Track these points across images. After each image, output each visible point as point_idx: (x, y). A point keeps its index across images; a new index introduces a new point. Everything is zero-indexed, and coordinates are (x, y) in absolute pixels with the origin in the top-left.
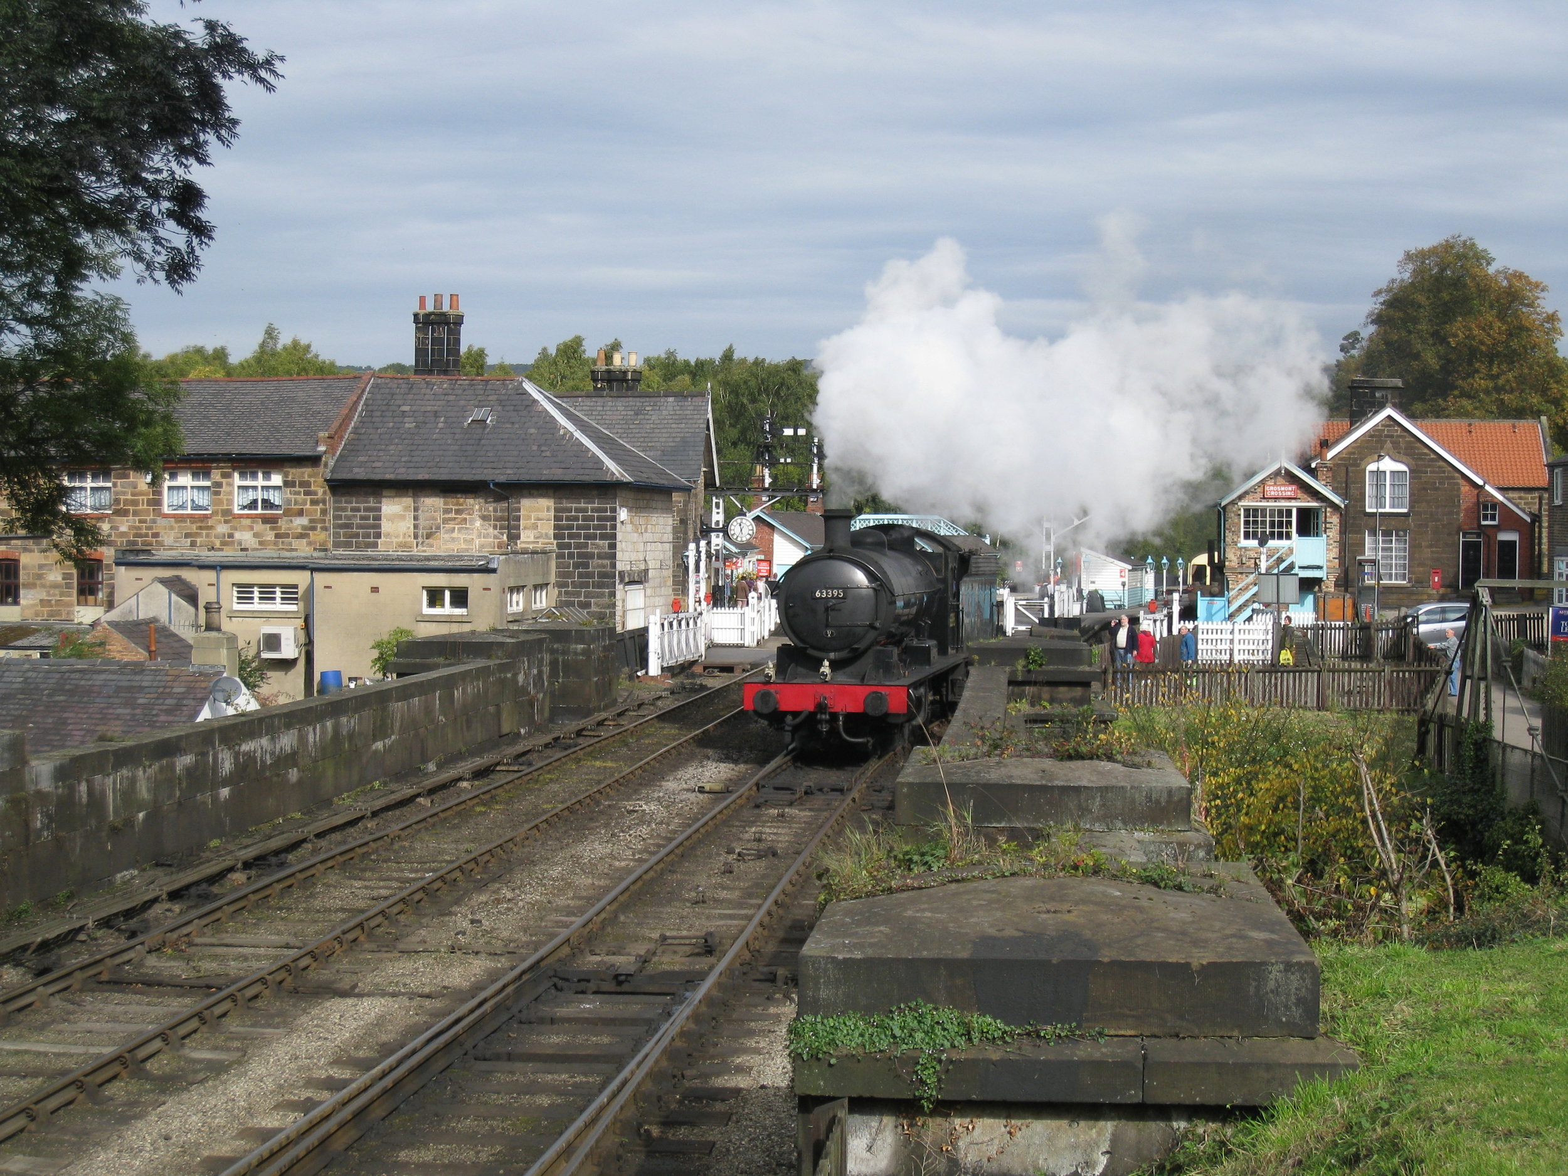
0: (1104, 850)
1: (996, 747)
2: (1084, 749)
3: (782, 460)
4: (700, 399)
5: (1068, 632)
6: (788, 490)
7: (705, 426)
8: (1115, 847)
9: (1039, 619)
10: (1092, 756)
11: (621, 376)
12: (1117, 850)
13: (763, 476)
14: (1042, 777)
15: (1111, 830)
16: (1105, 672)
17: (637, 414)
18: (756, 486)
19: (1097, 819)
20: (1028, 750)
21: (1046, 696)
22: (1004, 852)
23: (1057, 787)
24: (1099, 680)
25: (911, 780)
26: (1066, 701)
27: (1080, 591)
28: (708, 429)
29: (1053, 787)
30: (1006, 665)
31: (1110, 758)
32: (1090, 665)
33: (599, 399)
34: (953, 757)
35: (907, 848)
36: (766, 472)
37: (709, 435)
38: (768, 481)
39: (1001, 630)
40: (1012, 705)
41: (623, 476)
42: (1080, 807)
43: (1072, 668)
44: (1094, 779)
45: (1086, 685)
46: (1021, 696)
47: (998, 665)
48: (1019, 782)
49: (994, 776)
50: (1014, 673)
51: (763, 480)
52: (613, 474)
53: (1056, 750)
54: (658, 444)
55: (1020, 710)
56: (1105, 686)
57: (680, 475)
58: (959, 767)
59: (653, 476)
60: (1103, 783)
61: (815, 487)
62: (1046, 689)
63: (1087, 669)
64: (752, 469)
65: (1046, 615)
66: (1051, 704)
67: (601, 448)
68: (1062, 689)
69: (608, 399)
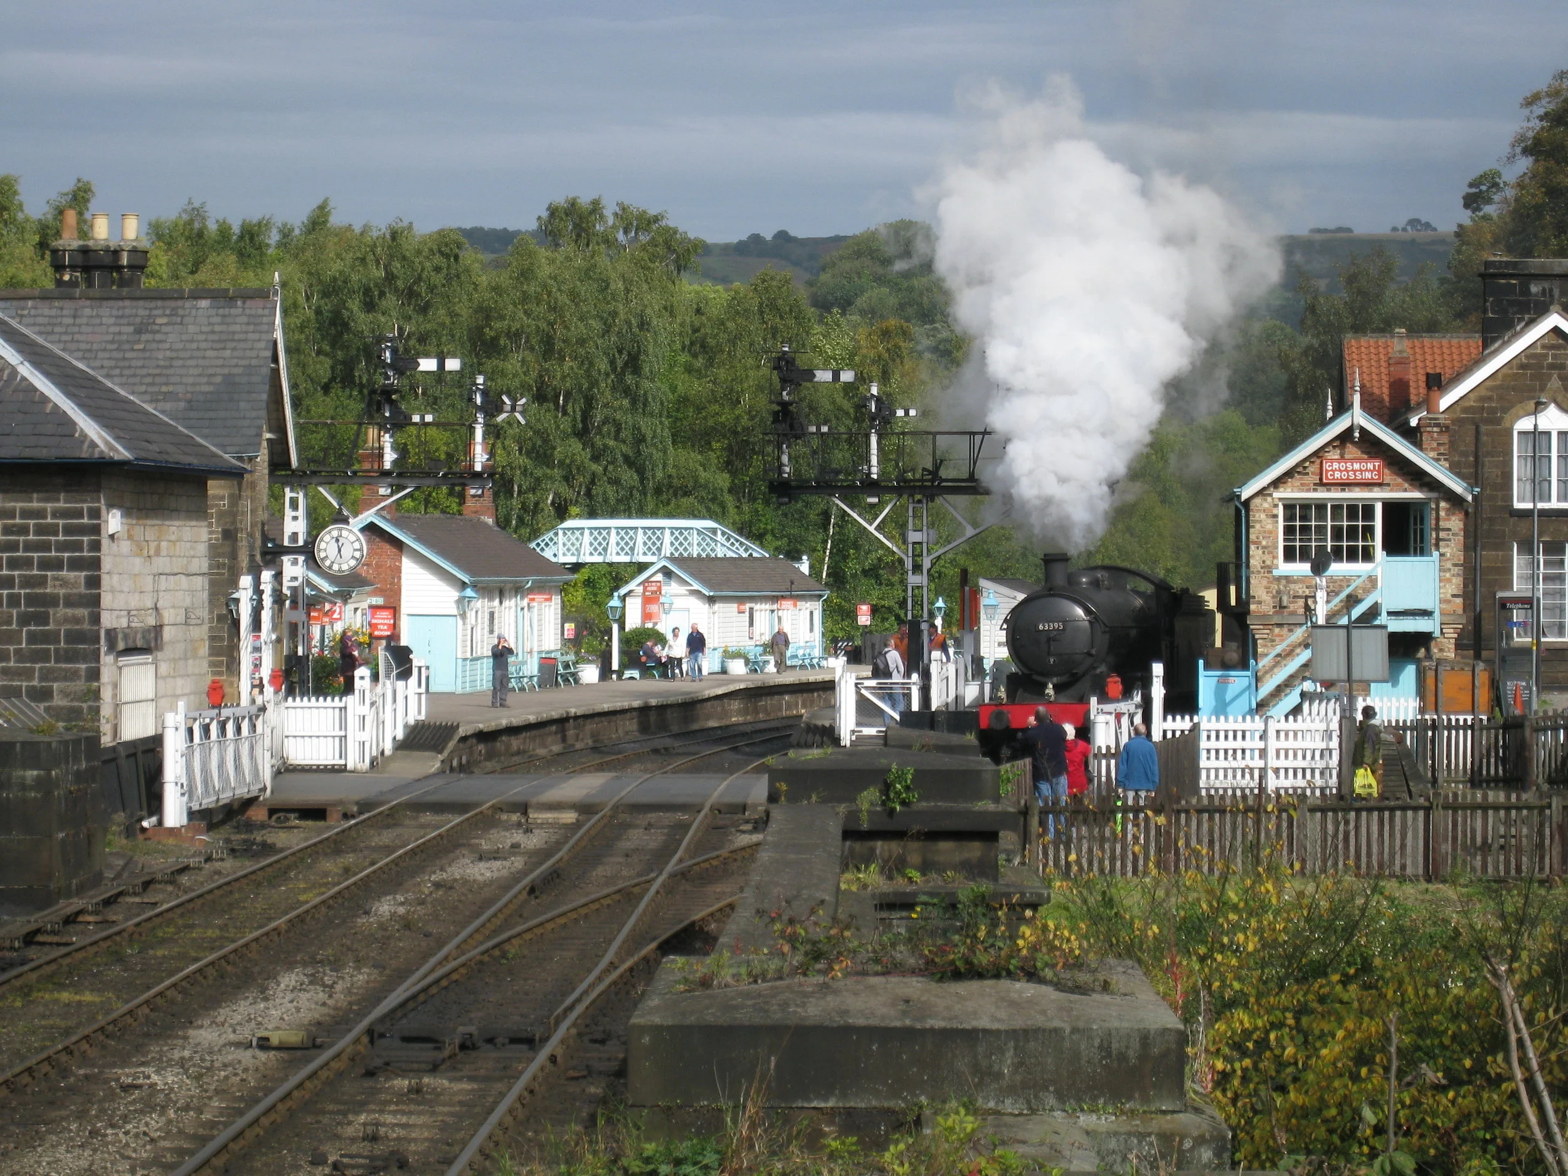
0: (1022, 1149)
1: (817, 956)
2: (983, 959)
3: (416, 418)
4: (259, 303)
5: (955, 739)
6: (428, 475)
7: (269, 354)
8: (1042, 1144)
9: (901, 714)
10: (998, 972)
11: (108, 260)
12: (1045, 1150)
13: (381, 448)
14: (904, 1013)
15: (1033, 1111)
16: (1025, 813)
17: (139, 331)
18: (367, 466)
19: (1011, 1090)
20: (877, 961)
21: (915, 858)
22: (832, 1156)
23: (932, 1030)
24: (1013, 828)
25: (657, 1020)
26: (954, 868)
27: (978, 661)
28: (275, 359)
29: (924, 1032)
30: (840, 800)
31: (1032, 975)
32: (997, 799)
33: (67, 304)
34: (736, 977)
35: (650, 1148)
36: (387, 439)
37: (276, 372)
38: (389, 457)
39: (830, 735)
40: (848, 876)
41: (112, 448)
42: (976, 1069)
43: (962, 806)
44: (1002, 1014)
45: (990, 836)
46: (868, 859)
47: (824, 801)
48: (861, 1022)
49: (814, 1011)
50: (853, 815)
51: (381, 456)
52: (93, 445)
53: (930, 962)
54: (180, 389)
55: (865, 886)
56: (1025, 838)
57: (222, 447)
58: (747, 995)
59: (171, 449)
60: (1019, 1023)
61: (478, 468)
62: (915, 845)
63: (991, 807)
64: (357, 440)
65: (915, 707)
66: (923, 874)
67: (69, 395)
68: (945, 846)
69: (82, 303)
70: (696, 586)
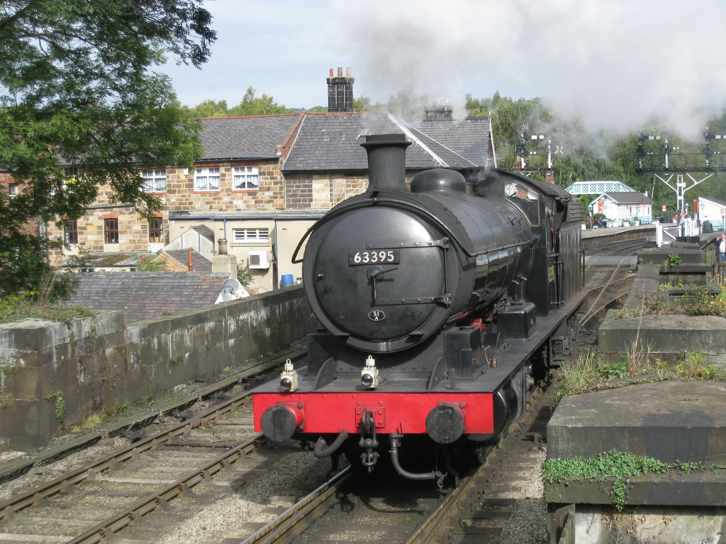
0: (715, 365)
1: (654, 309)
2: (703, 309)
3: (531, 153)
4: (485, 121)
5: (693, 245)
6: (535, 170)
7: (488, 135)
8: (721, 364)
9: (676, 238)
10: (707, 313)
11: (442, 110)
12: (722, 365)
13: (521, 162)
14: (680, 326)
15: (718, 354)
16: (714, 266)
17: (451, 130)
18: (517, 167)
19: (712, 348)
20: (672, 310)
21: (681, 280)
22: (660, 367)
23: (688, 331)
24: (711, 271)
25: (607, 328)
26: (692, 283)
27: (699, 221)
28: (490, 137)
29: (686, 331)
30: (658, 263)
31: (718, 314)
32: (705, 262)
33: (430, 123)
34: (630, 315)
35: (606, 366)
36: (523, 160)
37: (490, 141)
38: (523, 165)
39: (655, 244)
40: (662, 285)
41: (443, 164)
42: (701, 341)
43: (695, 264)
44: (709, 326)
45: (703, 273)
46: (667, 281)
47: (654, 263)
48: (667, 328)
49: (653, 325)
50: (662, 268)
51: (521, 165)
52: (438, 163)
53: (687, 311)
54: (463, 146)
55: (666, 288)
56: (714, 274)
57: (475, 163)
58: (633, 320)
59: (460, 164)
60: (714, 328)
61: (550, 167)
62: (681, 276)
63: (704, 265)
64: (515, 158)
65: (680, 235)
66: (683, 285)
67: (430, 149)
68: (690, 276)
69: (434, 122)
70: (614, 201)
